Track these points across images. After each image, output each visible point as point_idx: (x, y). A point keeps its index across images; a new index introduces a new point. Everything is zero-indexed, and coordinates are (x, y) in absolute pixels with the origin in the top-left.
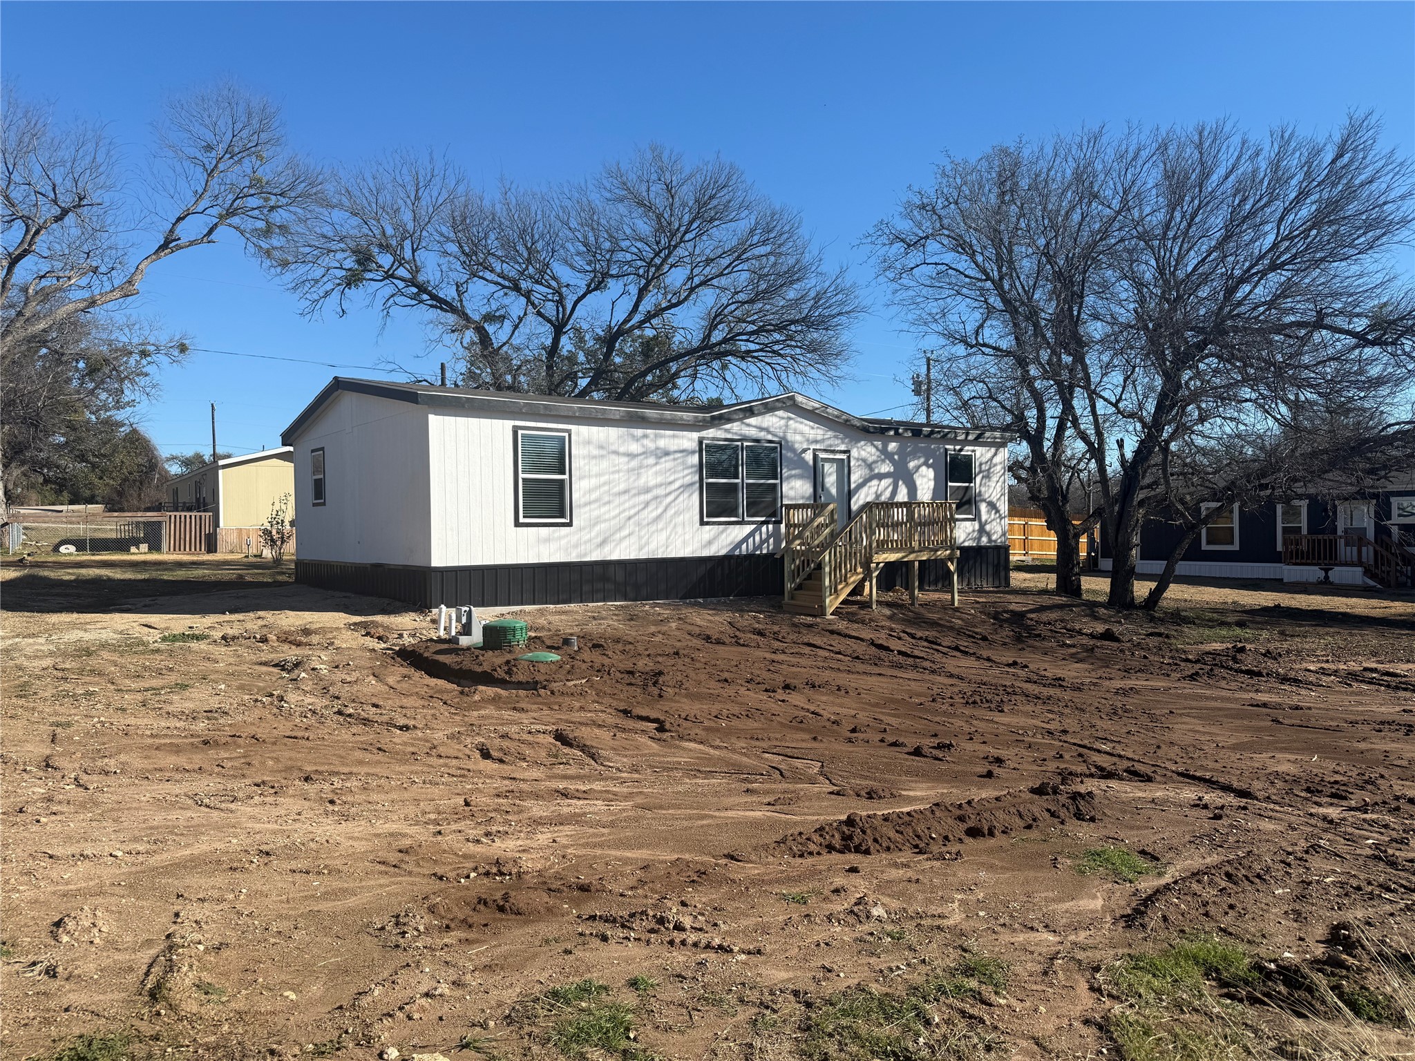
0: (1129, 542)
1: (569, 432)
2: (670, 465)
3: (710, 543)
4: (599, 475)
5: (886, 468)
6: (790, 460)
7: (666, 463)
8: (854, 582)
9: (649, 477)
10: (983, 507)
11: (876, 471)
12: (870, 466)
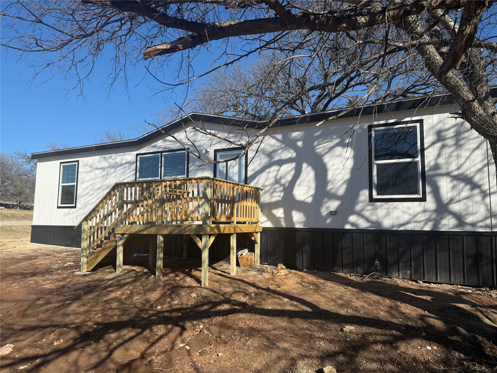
1: (78, 161)
5: (287, 154)
6: (195, 160)
8: (109, 247)
10: (444, 182)
11: (277, 158)
12: (270, 155)
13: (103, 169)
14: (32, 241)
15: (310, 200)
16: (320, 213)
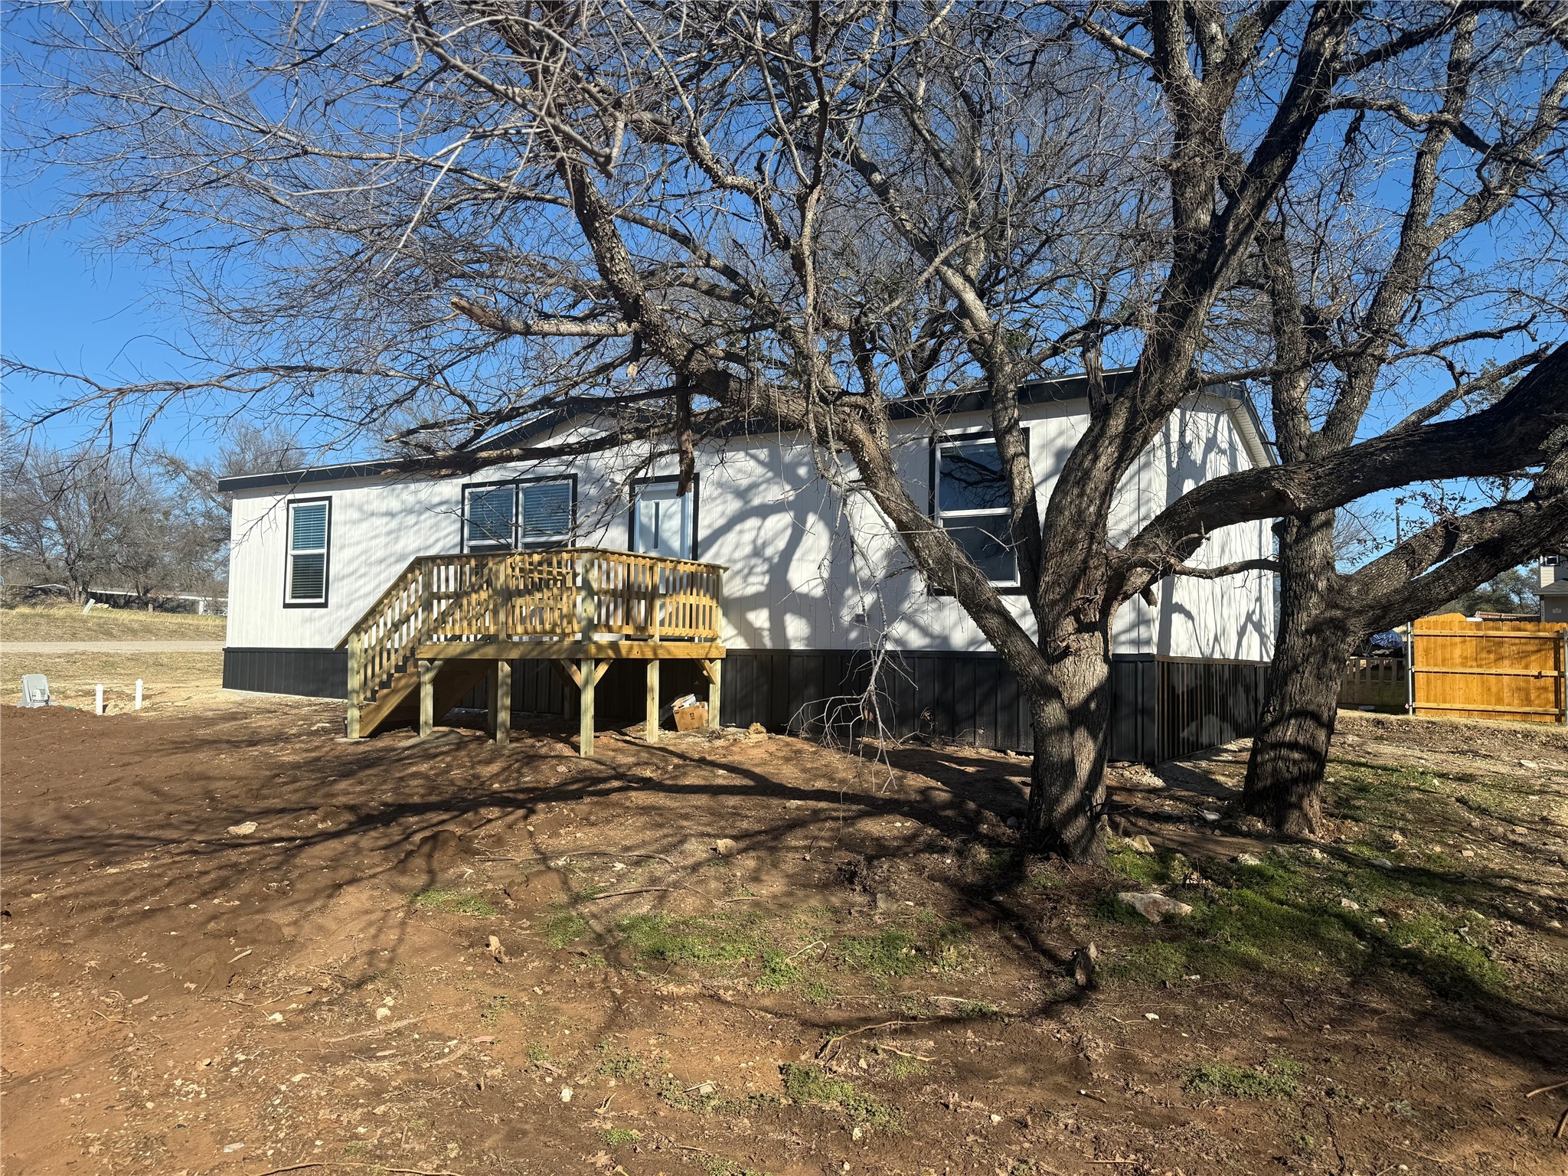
1: (330, 498)
4: (358, 542)
6: (590, 501)
11: (756, 502)
12: (742, 494)
13: (391, 515)
14: (225, 686)
15: (818, 592)
16: (838, 618)
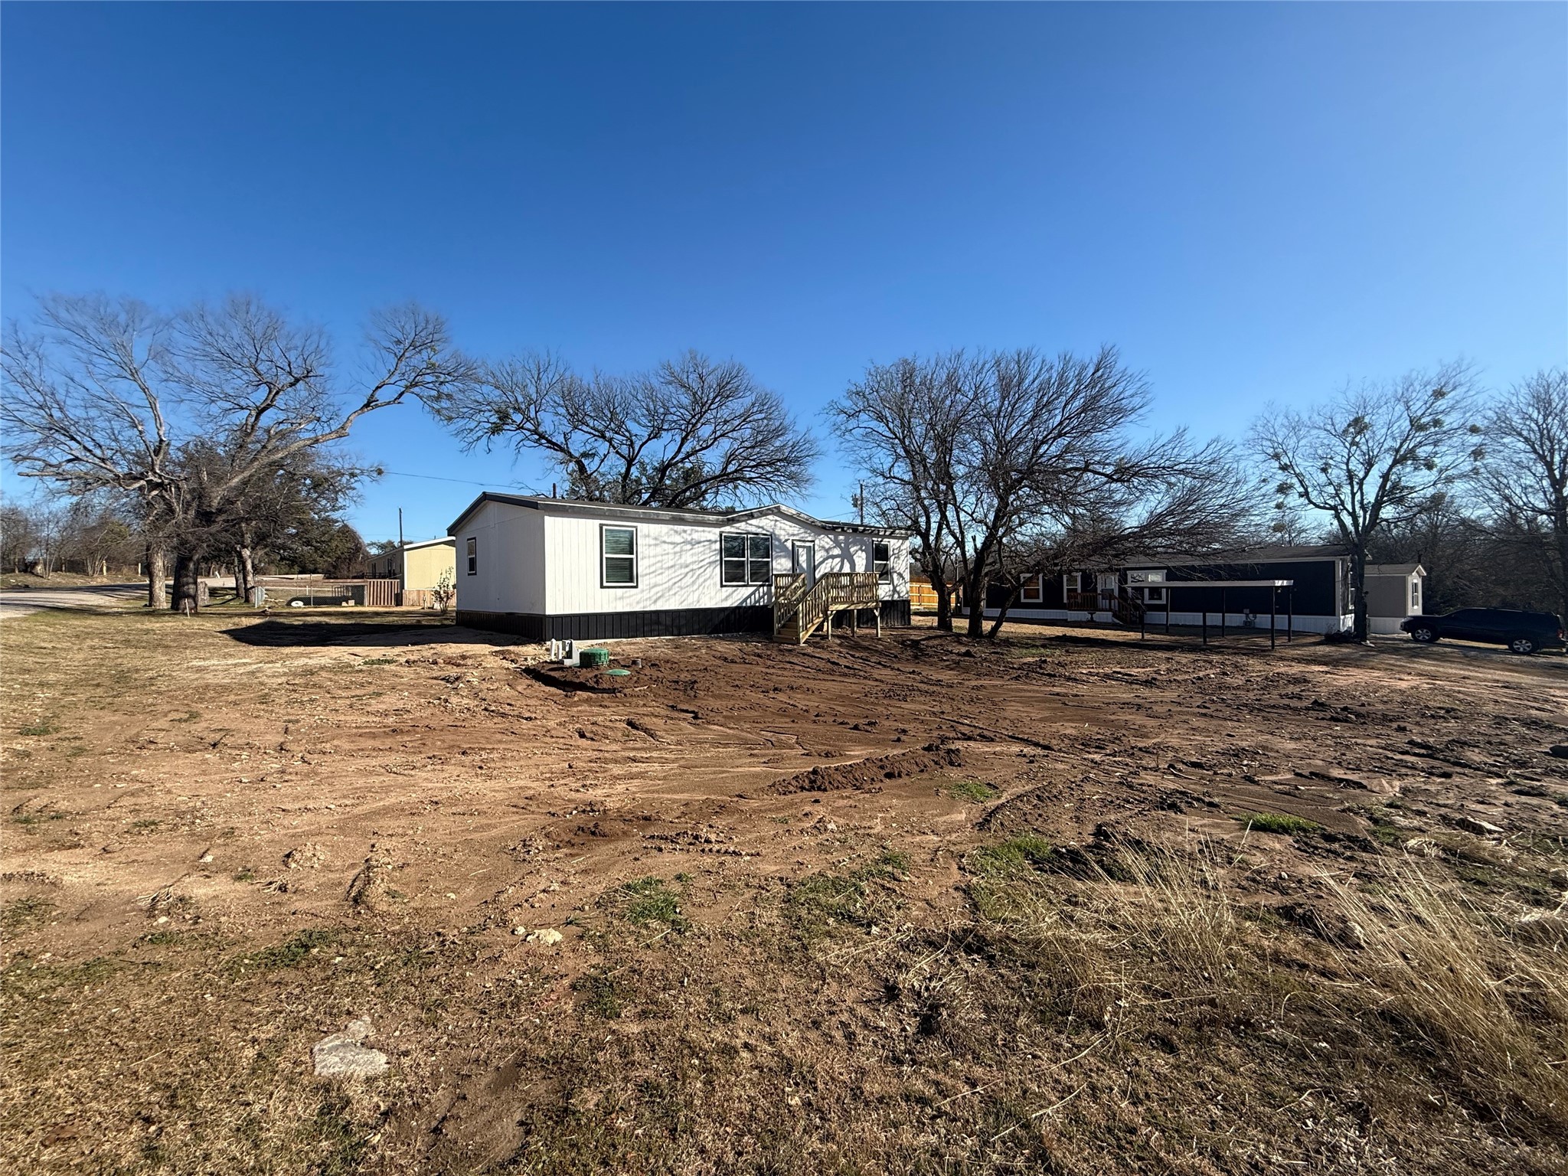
0: (980, 596)
1: (636, 527)
2: (702, 549)
3: (726, 599)
4: (655, 556)
5: (837, 551)
6: (777, 547)
7: (699, 549)
8: (817, 623)
9: (687, 558)
10: (895, 576)
11: (831, 553)
13: (675, 544)
